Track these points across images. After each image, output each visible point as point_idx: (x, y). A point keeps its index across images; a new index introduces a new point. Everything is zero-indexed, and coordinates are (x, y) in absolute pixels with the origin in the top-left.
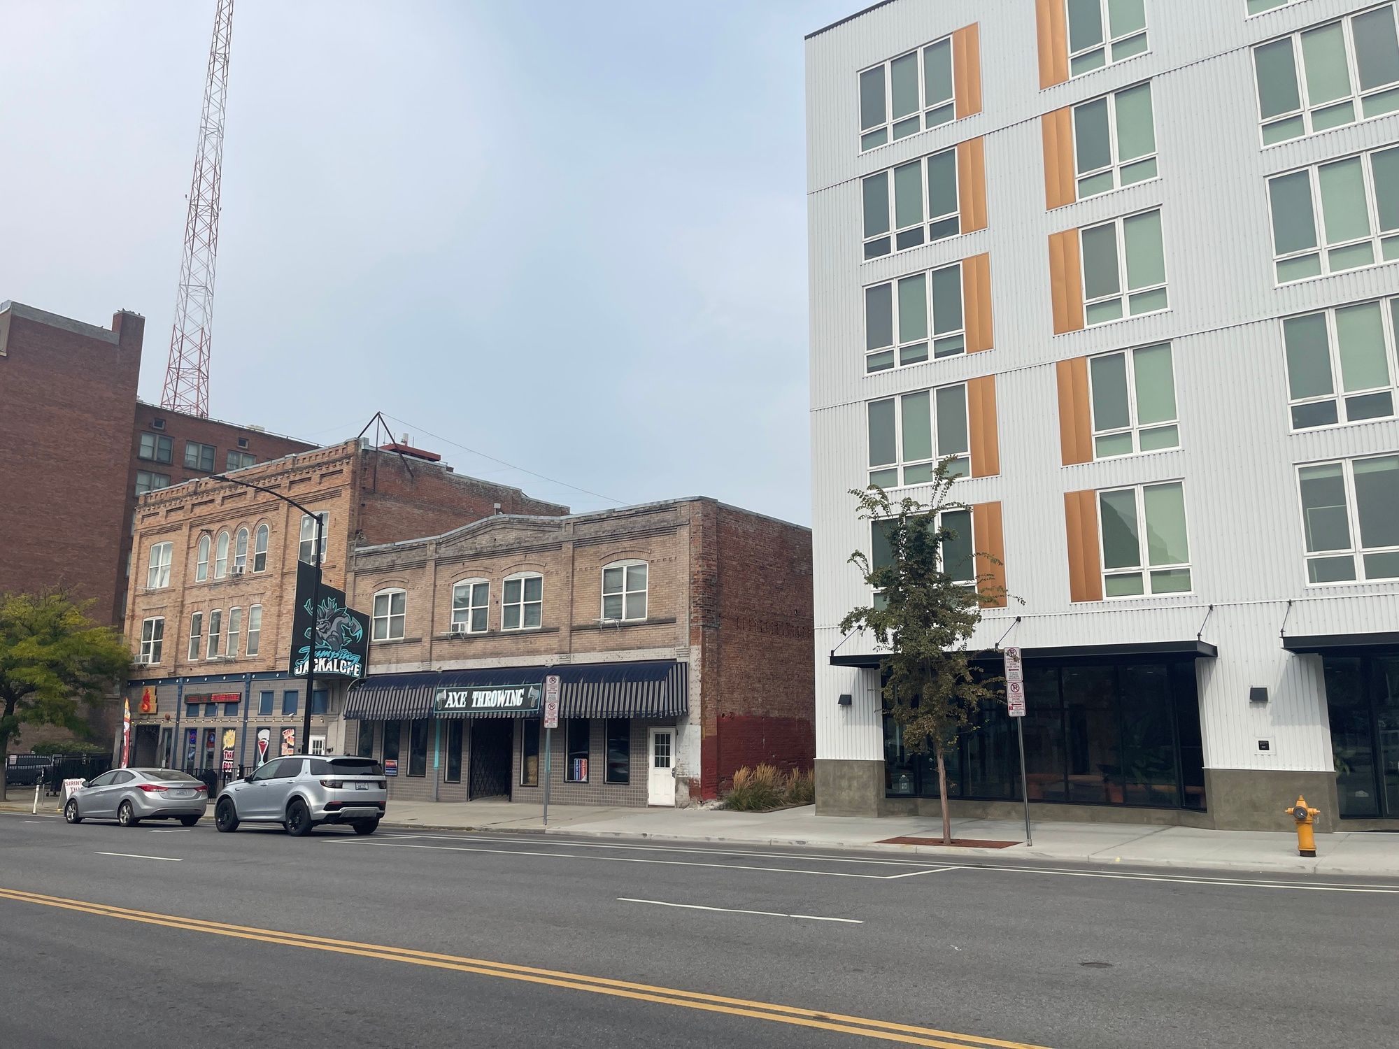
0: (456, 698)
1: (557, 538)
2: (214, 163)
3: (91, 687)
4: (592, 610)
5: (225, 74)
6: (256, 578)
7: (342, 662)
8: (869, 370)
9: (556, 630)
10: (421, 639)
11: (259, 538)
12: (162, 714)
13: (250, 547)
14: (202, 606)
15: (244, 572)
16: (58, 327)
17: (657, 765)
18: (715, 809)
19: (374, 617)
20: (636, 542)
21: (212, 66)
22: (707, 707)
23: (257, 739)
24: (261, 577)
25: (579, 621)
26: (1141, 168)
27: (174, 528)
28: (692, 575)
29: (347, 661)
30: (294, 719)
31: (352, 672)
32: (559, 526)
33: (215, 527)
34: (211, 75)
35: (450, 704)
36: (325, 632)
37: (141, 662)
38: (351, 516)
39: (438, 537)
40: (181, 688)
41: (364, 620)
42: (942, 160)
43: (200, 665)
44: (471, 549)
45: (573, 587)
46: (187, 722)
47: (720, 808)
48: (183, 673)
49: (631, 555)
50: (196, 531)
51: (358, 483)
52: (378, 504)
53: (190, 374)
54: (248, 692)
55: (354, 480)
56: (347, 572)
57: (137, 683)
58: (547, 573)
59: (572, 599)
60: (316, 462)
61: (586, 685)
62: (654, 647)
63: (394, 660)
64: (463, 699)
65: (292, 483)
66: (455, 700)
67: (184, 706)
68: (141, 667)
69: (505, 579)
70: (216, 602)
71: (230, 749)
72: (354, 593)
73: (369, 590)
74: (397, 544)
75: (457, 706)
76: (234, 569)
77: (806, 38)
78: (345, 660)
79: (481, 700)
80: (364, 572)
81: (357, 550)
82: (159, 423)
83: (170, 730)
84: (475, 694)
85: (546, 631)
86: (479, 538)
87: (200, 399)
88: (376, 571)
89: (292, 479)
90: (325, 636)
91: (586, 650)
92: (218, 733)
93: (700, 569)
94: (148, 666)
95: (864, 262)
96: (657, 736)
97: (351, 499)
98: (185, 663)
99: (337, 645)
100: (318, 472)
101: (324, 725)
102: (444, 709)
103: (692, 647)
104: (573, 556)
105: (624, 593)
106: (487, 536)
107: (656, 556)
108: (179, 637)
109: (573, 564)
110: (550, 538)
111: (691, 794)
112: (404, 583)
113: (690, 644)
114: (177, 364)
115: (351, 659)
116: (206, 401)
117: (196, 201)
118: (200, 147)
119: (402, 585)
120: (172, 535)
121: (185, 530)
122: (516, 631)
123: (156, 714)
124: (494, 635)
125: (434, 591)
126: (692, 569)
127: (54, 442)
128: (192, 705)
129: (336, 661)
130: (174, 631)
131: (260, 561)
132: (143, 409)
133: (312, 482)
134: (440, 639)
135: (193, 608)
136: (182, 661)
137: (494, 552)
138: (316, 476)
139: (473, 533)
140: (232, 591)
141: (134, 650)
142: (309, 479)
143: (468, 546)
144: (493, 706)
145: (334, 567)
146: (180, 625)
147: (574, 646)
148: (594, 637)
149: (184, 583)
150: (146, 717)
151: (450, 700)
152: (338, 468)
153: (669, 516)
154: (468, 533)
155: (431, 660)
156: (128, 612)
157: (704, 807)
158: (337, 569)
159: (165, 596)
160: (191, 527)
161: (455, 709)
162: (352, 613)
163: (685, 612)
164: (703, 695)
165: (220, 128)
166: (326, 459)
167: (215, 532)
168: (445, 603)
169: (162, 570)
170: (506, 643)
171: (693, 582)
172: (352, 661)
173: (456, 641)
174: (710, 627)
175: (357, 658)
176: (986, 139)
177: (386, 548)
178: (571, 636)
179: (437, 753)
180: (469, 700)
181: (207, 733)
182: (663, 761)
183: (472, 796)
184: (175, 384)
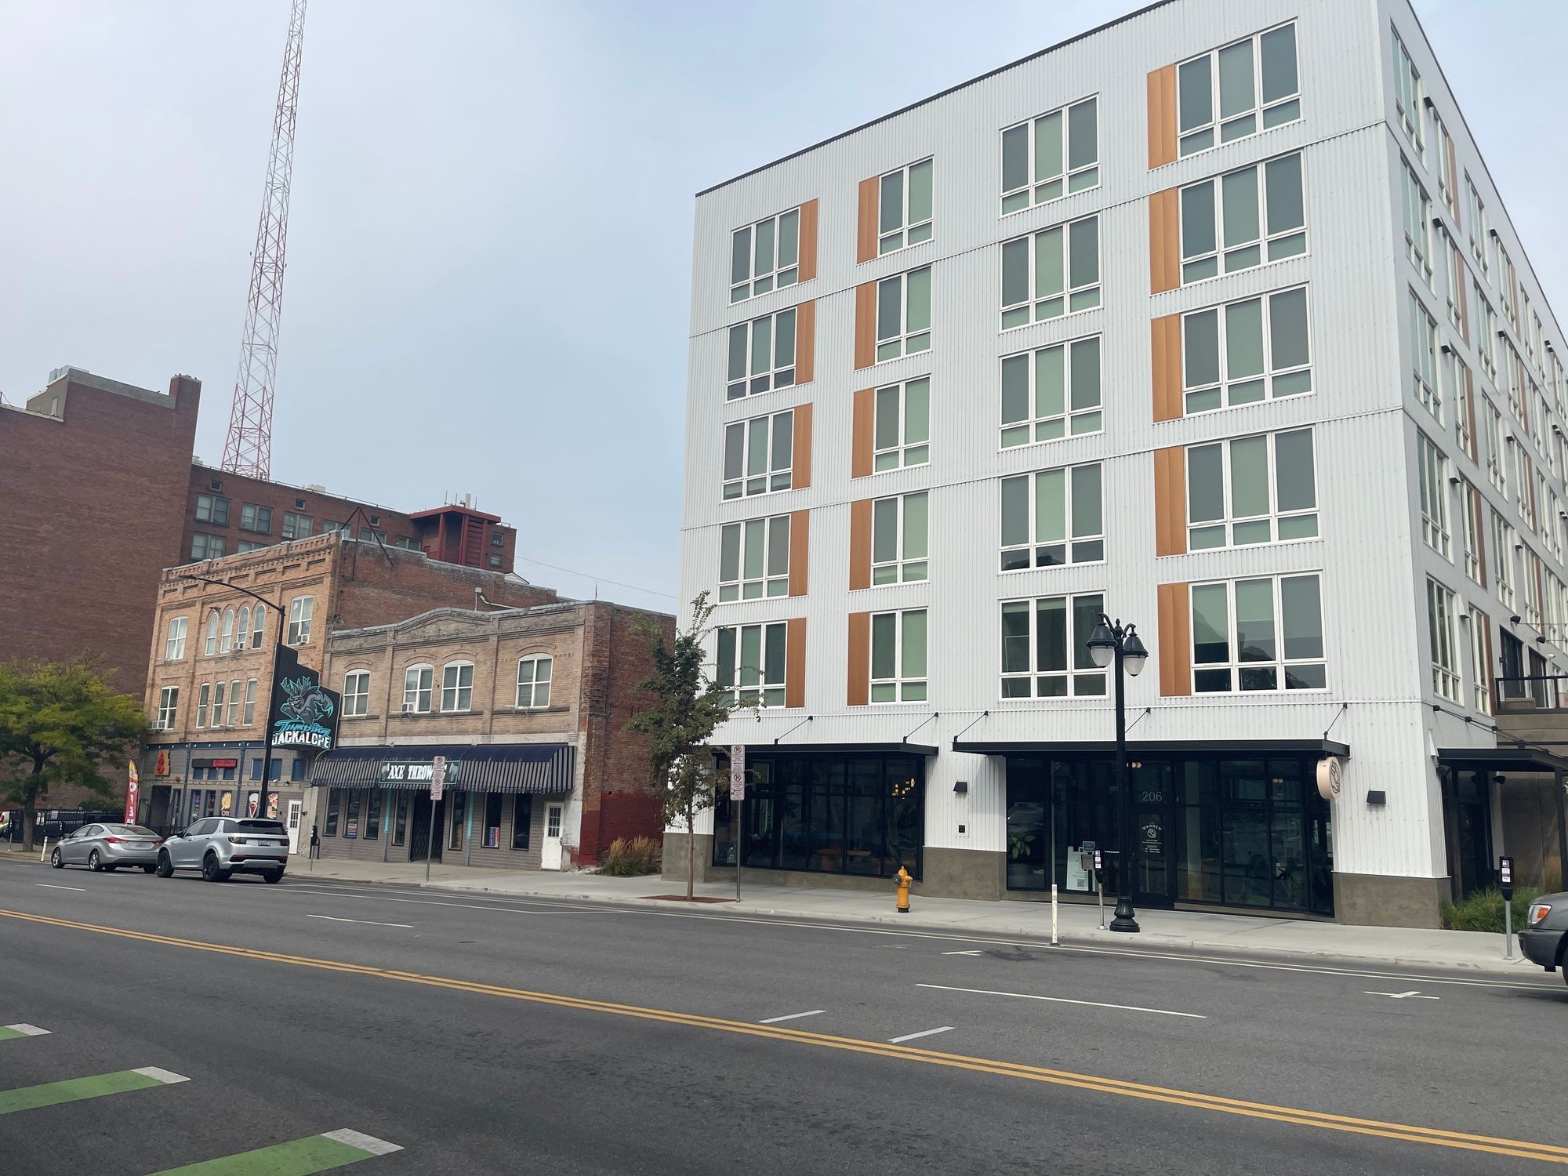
0: (397, 771)
1: (485, 631)
2: (278, 220)
3: (115, 750)
4: (509, 699)
5: (292, 127)
6: (253, 655)
7: (314, 735)
8: (726, 497)
9: (481, 713)
10: (379, 716)
11: (258, 616)
12: (173, 776)
13: (250, 625)
14: (210, 677)
15: (244, 649)
16: (115, 392)
17: (550, 835)
18: (590, 874)
19: (344, 695)
20: (544, 638)
21: (278, 119)
22: (590, 786)
23: (249, 802)
24: (258, 654)
25: (498, 707)
26: (920, 341)
27: (190, 604)
28: (584, 669)
29: (318, 734)
30: (278, 785)
31: (322, 744)
32: (488, 620)
33: (222, 605)
34: (278, 129)
35: (392, 776)
36: (299, 708)
37: (158, 728)
38: (331, 601)
39: (396, 625)
40: (189, 753)
41: (335, 697)
42: (785, 316)
43: (205, 732)
44: (421, 637)
45: (495, 675)
46: (193, 784)
47: (596, 873)
48: (191, 739)
49: (541, 649)
50: (207, 609)
51: (338, 571)
52: (357, 591)
53: (252, 433)
54: (243, 758)
55: (334, 569)
56: (324, 653)
57: (154, 747)
58: (477, 662)
59: (494, 687)
60: (306, 550)
61: (492, 763)
62: (553, 732)
63: (358, 734)
64: (401, 772)
65: (285, 568)
66: (395, 772)
67: (191, 770)
68: (158, 732)
69: (445, 666)
70: (221, 675)
71: (226, 810)
72: (330, 673)
73: (342, 670)
74: (365, 629)
75: (397, 778)
76: (236, 645)
77: (697, 195)
78: (316, 733)
79: (414, 773)
80: (339, 653)
81: (333, 633)
82: (216, 485)
83: (179, 791)
84: (411, 767)
85: (473, 714)
86: (428, 627)
87: (261, 458)
88: (347, 653)
89: (286, 564)
90: (299, 711)
91: (503, 732)
92: (218, 795)
93: (590, 665)
94: (163, 732)
95: (727, 402)
96: (551, 809)
97: (330, 587)
98: (194, 730)
99: (309, 720)
100: (306, 559)
101: (300, 791)
102: (387, 780)
103: (580, 733)
104: (497, 649)
105: (534, 683)
106: (434, 626)
107: (559, 652)
108: (189, 705)
109: (497, 655)
110: (480, 631)
111: (572, 860)
112: (369, 665)
113: (579, 730)
114: (240, 423)
115: (322, 732)
116: (267, 461)
117: (261, 259)
118: (266, 203)
119: (367, 666)
120: (187, 611)
121: (198, 606)
122: (450, 713)
123: (169, 776)
124: (434, 715)
125: (391, 673)
126: (585, 665)
127: (109, 505)
128: (199, 767)
129: (308, 733)
130: (186, 700)
131: (258, 638)
132: (199, 471)
133: (301, 568)
134: (394, 717)
135: (202, 680)
136: (191, 728)
137: (438, 641)
138: (304, 563)
139: (423, 623)
140: (233, 665)
141: (152, 717)
142: (299, 565)
143: (419, 634)
144: (423, 778)
145: (315, 647)
146: (190, 695)
147: (495, 728)
148: (509, 722)
149: (195, 656)
150: (160, 778)
151: (392, 773)
152: (321, 557)
153: (569, 616)
154: (419, 623)
155: (386, 736)
156: (149, 681)
157: (581, 871)
158: (317, 650)
159: (180, 666)
160: (203, 604)
161: (395, 780)
162: (325, 691)
163: (576, 703)
164: (587, 775)
165: (286, 184)
166: (313, 548)
167: (222, 610)
168: (399, 684)
169: (178, 643)
170: (443, 723)
171: (584, 675)
172: (322, 734)
173: (405, 720)
174: (598, 716)
175: (327, 732)
176: (818, 302)
177: (356, 632)
178: (492, 719)
179: (387, 818)
180: (406, 773)
181: (209, 795)
182: (554, 832)
183: (413, 857)
184: (237, 443)
